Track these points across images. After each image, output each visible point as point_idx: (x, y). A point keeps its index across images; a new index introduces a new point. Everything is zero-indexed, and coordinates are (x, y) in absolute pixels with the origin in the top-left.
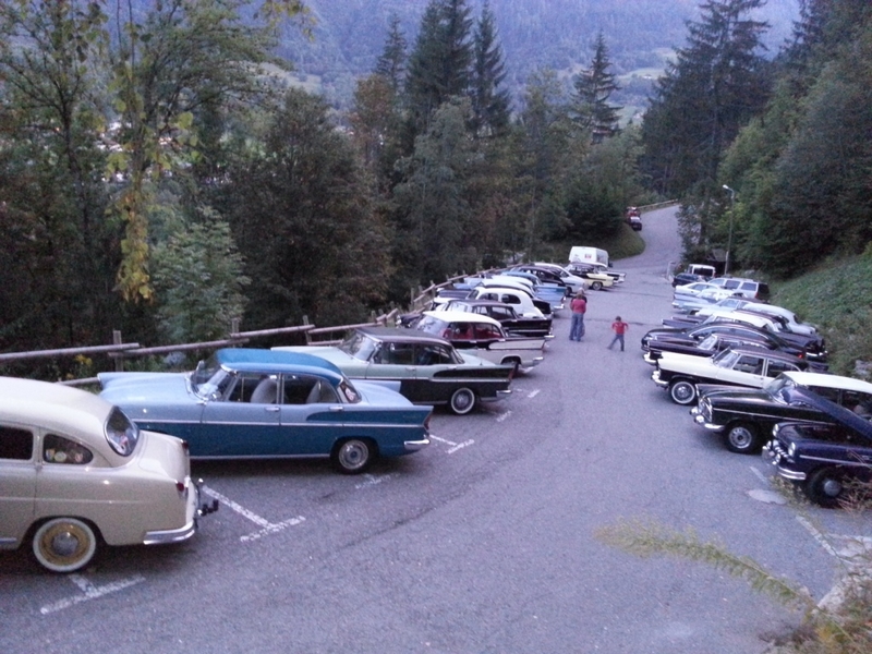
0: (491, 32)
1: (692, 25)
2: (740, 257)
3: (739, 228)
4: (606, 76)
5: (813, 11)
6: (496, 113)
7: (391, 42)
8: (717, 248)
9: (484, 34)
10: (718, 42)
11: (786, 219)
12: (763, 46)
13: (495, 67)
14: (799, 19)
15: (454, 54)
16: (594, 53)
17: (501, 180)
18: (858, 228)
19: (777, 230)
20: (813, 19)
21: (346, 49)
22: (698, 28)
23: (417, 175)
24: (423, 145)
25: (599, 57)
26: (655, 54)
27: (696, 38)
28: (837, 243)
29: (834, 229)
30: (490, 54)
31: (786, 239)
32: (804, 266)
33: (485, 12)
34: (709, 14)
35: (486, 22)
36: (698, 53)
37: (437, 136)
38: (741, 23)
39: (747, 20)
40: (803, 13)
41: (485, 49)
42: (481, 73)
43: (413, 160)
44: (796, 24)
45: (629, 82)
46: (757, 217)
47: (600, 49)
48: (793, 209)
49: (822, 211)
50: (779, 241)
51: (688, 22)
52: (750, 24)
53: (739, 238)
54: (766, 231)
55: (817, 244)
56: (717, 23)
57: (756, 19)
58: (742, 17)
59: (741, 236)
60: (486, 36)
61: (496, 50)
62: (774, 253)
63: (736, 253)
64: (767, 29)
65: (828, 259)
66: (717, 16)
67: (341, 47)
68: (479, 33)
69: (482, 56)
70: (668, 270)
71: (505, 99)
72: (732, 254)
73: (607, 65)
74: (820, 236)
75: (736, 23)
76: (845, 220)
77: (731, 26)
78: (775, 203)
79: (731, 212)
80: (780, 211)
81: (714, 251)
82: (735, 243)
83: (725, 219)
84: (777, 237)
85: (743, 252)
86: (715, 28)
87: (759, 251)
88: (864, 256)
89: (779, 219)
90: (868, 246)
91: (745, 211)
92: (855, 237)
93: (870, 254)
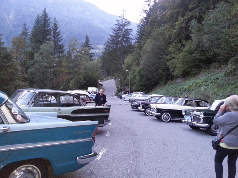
0: (57, 27)
1: (114, 29)
2: (133, 90)
3: (132, 82)
4: (89, 45)
5: (140, 29)
6: (60, 50)
7: (24, 30)
8: (126, 87)
9: (55, 27)
10: (120, 34)
11: (145, 77)
12: (132, 35)
13: (59, 37)
14: (138, 31)
15: (46, 31)
16: (85, 39)
17: (64, 69)
18: (164, 78)
19: (144, 80)
20: (141, 31)
21: (8, 42)
22: (115, 30)
23: (36, 66)
24: (37, 57)
25: (87, 40)
26: (96, 46)
27: (115, 32)
28: (159, 83)
29: (158, 79)
30: (57, 33)
31: (146, 83)
32: (151, 90)
33: (55, 20)
34: (117, 27)
35: (55, 23)
36: (116, 36)
37: (41, 54)
39: (127, 28)
40: (138, 29)
41: (55, 31)
42: (54, 38)
43: (34, 61)
44: (137, 32)
46: (137, 78)
47: (87, 37)
48: (147, 74)
49: (154, 74)
50: (144, 83)
52: (127, 29)
53: (132, 84)
54: (140, 81)
55: (154, 84)
56: (120, 29)
57: (129, 28)
58: (126, 28)
60: (56, 27)
61: (59, 31)
62: (143, 87)
63: (132, 88)
64: (132, 31)
67: (7, 41)
68: (53, 26)
69: (55, 33)
70: (113, 95)
71: (63, 46)
72: (130, 89)
73: (89, 42)
74: (154, 81)
75: (124, 29)
76: (161, 76)
77: (123, 30)
78: (142, 73)
79: (129, 77)
80: (144, 75)
81: (126, 88)
82: (131, 86)
83: (128, 79)
84: (144, 82)
85: (134, 88)
86: (119, 31)
87: (138, 87)
88: (167, 85)
89: (144, 77)
90: (168, 82)
91: (133, 77)
92: (164, 80)
93: (169, 84)
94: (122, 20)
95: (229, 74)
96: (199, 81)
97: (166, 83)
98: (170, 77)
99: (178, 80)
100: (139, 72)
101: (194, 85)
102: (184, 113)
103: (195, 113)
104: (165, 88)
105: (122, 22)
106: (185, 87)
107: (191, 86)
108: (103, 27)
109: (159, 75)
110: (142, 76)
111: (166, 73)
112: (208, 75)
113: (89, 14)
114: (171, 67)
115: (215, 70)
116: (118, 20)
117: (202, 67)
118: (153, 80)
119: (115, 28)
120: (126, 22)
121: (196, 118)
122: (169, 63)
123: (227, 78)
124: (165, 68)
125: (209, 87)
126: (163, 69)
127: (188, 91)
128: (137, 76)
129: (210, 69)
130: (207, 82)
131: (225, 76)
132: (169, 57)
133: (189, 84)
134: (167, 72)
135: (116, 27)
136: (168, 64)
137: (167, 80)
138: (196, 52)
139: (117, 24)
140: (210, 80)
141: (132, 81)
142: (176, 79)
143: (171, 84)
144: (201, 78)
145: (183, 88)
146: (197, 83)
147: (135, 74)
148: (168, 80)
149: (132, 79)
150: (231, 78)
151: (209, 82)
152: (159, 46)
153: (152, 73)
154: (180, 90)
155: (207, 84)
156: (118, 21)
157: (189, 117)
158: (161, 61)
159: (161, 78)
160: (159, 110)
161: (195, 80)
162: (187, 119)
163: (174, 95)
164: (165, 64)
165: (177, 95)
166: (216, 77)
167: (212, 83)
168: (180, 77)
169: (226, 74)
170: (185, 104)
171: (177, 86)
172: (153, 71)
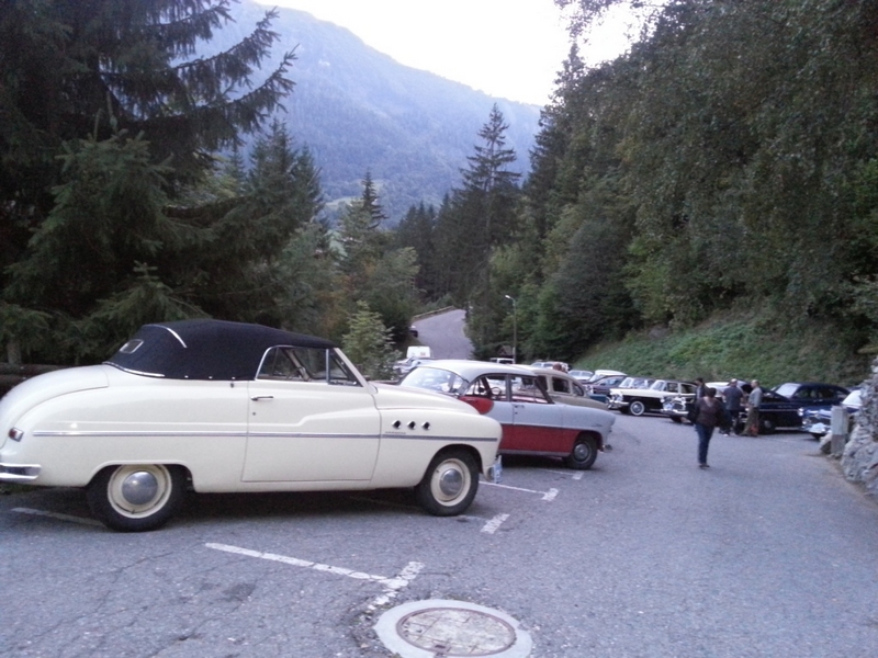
1: (466, 172)
2: (525, 351)
3: (521, 329)
4: (375, 207)
8: (506, 344)
10: (484, 186)
11: (564, 319)
18: (618, 322)
19: (559, 328)
22: (470, 175)
25: (368, 191)
27: (470, 182)
28: (601, 334)
29: (598, 325)
31: (565, 334)
34: (476, 165)
36: (470, 194)
38: (499, 173)
39: (504, 170)
45: (336, 209)
46: (541, 319)
48: (570, 311)
49: (590, 311)
50: (560, 335)
51: (462, 170)
53: (523, 336)
54: (549, 329)
55: (587, 337)
56: (483, 171)
57: (509, 170)
58: (500, 168)
59: (522, 335)
62: (558, 345)
63: (522, 349)
65: (598, 347)
66: (483, 166)
72: (517, 349)
74: (588, 330)
75: (496, 172)
76: (608, 317)
77: (493, 175)
78: (556, 307)
79: (514, 316)
80: (561, 313)
81: (504, 347)
82: (518, 340)
83: (508, 322)
84: (561, 332)
85: (528, 347)
86: (481, 175)
87: (542, 344)
88: (625, 341)
89: (559, 319)
90: (628, 335)
91: (525, 315)
92: (616, 329)
93: (630, 340)
94: (489, 147)
95: (764, 327)
96: (705, 339)
97: (621, 337)
98: (632, 322)
99: (654, 332)
100: (547, 305)
101: (691, 349)
102: (662, 401)
103: (677, 399)
104: (620, 349)
105: (491, 150)
106: (672, 353)
107: (686, 351)
108: (383, 115)
109: (602, 313)
110: (554, 316)
111: (621, 310)
112: (725, 326)
113: (328, 64)
114: (637, 297)
115: (742, 314)
116: (479, 146)
117: (712, 304)
118: (586, 326)
119: (469, 169)
120: (503, 153)
121: (678, 406)
122: (630, 285)
123: (761, 337)
124: (620, 295)
125: (722, 354)
126: (615, 300)
127: (678, 362)
128: (537, 314)
129: (732, 309)
130: (719, 343)
131: (756, 332)
132: (629, 267)
133: (680, 346)
134: (626, 307)
135: (472, 167)
136: (628, 286)
137: (625, 327)
138: (698, 266)
139: (475, 156)
140: (726, 338)
141: (523, 327)
142: (648, 326)
143: (637, 340)
144: (707, 333)
145: (667, 354)
146: (699, 344)
147: (531, 308)
148: (629, 327)
149: (522, 322)
150: (767, 337)
151: (724, 343)
152: (603, 235)
153: (584, 308)
154: (660, 359)
155: (719, 346)
156: (479, 149)
157: (669, 405)
158: (609, 276)
159: (609, 321)
160: (626, 398)
161: (695, 335)
162: (666, 408)
163: (646, 371)
164: (621, 285)
165: (651, 371)
166: (738, 333)
167: (729, 346)
168: (659, 323)
169: (758, 327)
170: (665, 390)
171: (653, 348)
172: (586, 302)
